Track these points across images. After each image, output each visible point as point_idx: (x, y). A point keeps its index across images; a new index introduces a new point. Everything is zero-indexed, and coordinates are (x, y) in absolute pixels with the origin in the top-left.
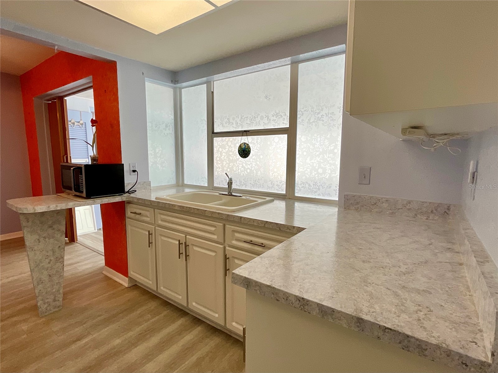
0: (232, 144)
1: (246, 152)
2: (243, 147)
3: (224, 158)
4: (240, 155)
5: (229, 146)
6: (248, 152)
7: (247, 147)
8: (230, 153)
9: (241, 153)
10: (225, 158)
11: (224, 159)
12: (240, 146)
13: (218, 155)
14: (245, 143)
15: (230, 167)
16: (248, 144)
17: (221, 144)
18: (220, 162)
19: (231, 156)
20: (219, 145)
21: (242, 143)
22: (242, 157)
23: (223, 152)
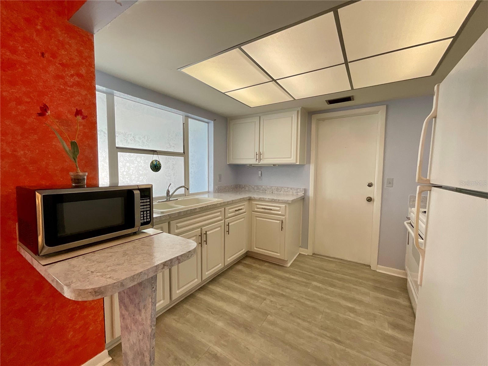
0: (141, 160)
1: (157, 167)
2: (155, 163)
3: (132, 172)
4: (152, 170)
5: (138, 161)
6: (159, 168)
7: (158, 163)
8: (139, 168)
9: (153, 168)
10: (134, 172)
11: (133, 174)
12: (152, 162)
13: (125, 170)
14: (156, 160)
15: (140, 180)
16: (158, 161)
17: (129, 160)
18: (127, 177)
19: (141, 171)
20: (126, 160)
21: (154, 160)
22: (154, 171)
23: (131, 167)
